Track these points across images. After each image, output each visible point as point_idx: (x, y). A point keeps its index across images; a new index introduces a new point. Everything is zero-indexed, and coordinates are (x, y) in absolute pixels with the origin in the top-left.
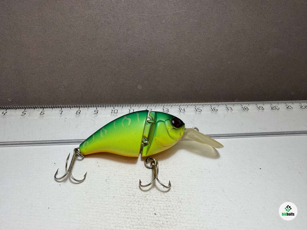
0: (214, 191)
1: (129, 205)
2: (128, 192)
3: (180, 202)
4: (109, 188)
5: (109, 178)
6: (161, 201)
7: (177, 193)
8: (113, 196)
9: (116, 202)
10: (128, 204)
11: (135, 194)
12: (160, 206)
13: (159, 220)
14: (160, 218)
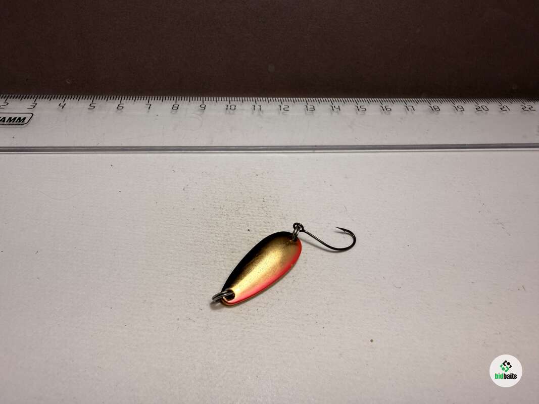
0: (332, 208)
1: (214, 218)
2: (213, 204)
3: (284, 218)
4: (188, 199)
5: (188, 187)
6: (258, 216)
7: (281, 208)
8: (193, 208)
9: (197, 215)
10: (212, 217)
11: (224, 206)
12: (256, 222)
13: (253, 237)
14: (255, 235)
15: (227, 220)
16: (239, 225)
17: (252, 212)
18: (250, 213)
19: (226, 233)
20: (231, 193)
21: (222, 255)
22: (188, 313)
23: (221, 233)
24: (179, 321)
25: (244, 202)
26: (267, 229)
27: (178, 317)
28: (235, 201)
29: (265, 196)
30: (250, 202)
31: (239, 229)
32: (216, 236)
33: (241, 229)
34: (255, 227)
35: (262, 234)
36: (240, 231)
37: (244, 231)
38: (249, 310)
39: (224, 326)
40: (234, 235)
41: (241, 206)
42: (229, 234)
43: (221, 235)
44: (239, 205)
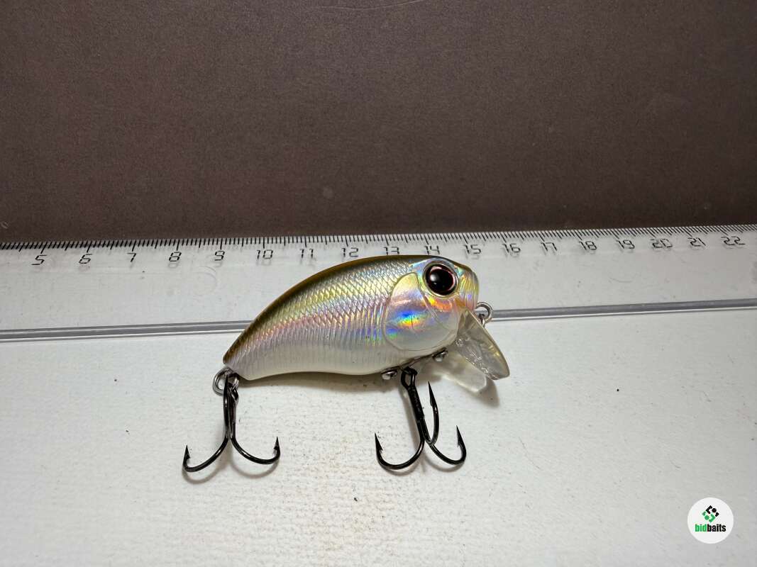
0: (499, 445)
5: (247, 415)
13: (364, 515)
14: (367, 509)
15: (316, 481)
16: (339, 490)
17: (360, 460)
18: (357, 464)
19: (315, 506)
20: (321, 423)
23: (307, 508)
25: (344, 441)
26: (388, 495)
28: (329, 440)
29: (382, 427)
30: (356, 440)
31: (340, 498)
32: (298, 516)
33: (343, 499)
34: (368, 492)
35: (380, 506)
36: (340, 502)
37: (347, 502)
40: (330, 511)
41: (340, 450)
42: (321, 510)
43: (307, 513)
44: (337, 447)
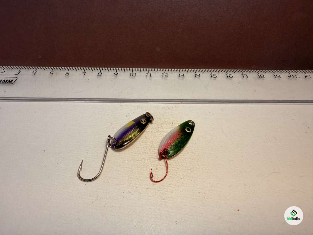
0: (214, 129)
5: (129, 115)
15: (152, 135)
16: (159, 138)
18: (165, 131)
19: (151, 142)
21: (148, 155)
22: (129, 189)
23: (148, 142)
24: (124, 194)
25: (161, 124)
27: (124, 191)
29: (174, 121)
38: (164, 189)
39: (150, 198)
41: (160, 126)
42: (153, 143)
43: (148, 144)
44: (159, 126)
